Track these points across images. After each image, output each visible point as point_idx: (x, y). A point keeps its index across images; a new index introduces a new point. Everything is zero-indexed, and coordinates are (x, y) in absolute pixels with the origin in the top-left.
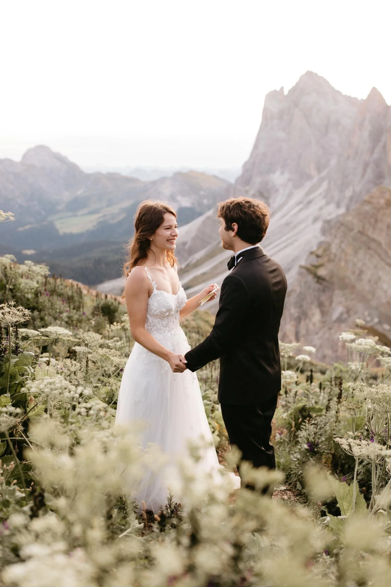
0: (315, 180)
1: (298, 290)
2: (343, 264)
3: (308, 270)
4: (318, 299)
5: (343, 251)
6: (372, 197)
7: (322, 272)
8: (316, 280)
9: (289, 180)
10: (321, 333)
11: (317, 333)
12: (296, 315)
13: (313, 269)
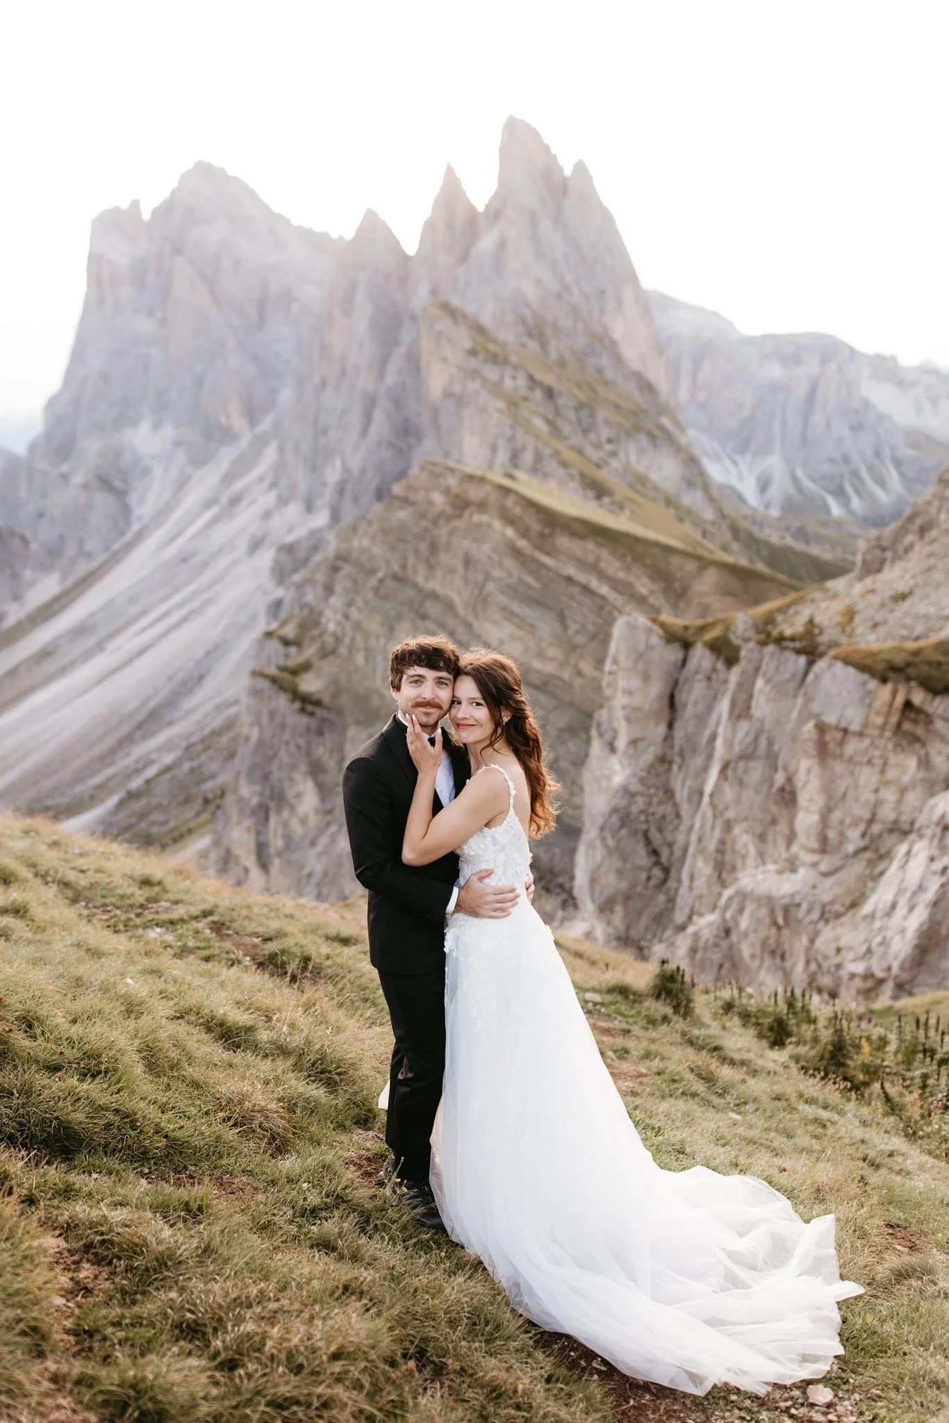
0: (244, 443)
1: (255, 734)
2: (360, 659)
3: (274, 680)
4: (308, 754)
5: (358, 626)
6: (411, 488)
7: (310, 684)
8: (297, 705)
9: (177, 443)
10: (323, 841)
11: (313, 843)
12: (255, 800)
13: (286, 675)
